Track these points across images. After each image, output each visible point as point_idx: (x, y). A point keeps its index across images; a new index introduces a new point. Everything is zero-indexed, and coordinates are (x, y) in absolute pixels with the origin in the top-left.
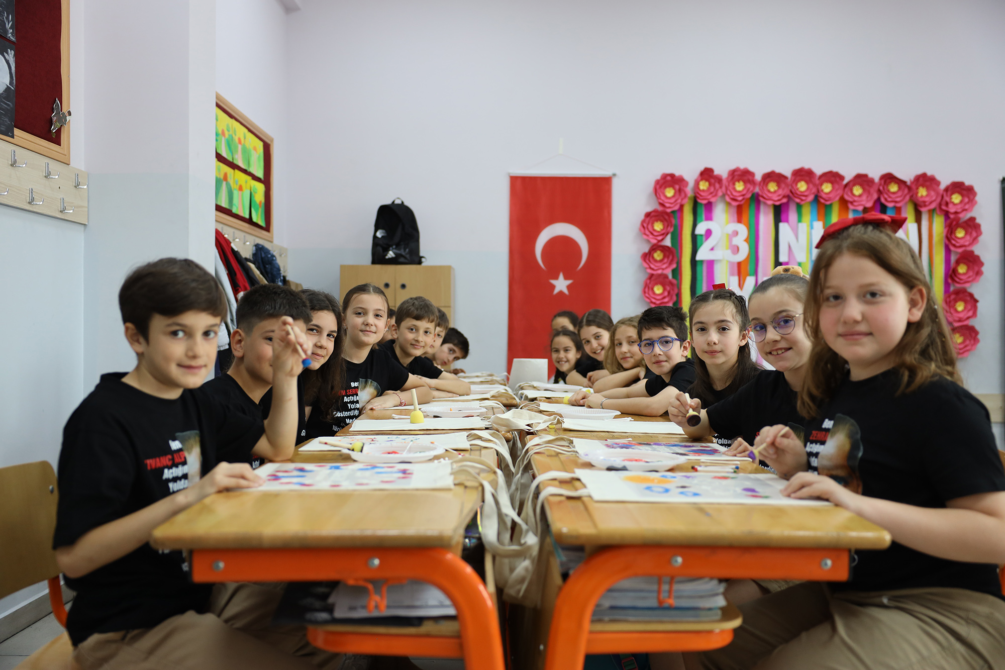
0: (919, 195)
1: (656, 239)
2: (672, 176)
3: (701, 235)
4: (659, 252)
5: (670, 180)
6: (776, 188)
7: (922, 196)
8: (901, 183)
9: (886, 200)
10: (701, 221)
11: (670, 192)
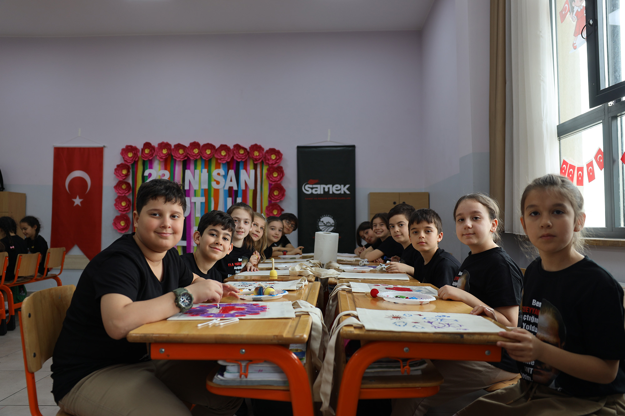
0: (255, 155)
1: (122, 178)
2: (131, 146)
3: (147, 176)
4: (124, 185)
5: (130, 149)
6: (183, 152)
7: (256, 156)
8: (245, 149)
9: (237, 157)
10: (147, 169)
11: (130, 155)
